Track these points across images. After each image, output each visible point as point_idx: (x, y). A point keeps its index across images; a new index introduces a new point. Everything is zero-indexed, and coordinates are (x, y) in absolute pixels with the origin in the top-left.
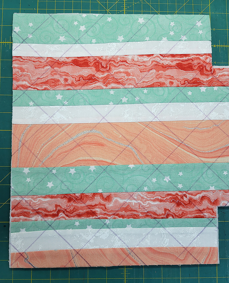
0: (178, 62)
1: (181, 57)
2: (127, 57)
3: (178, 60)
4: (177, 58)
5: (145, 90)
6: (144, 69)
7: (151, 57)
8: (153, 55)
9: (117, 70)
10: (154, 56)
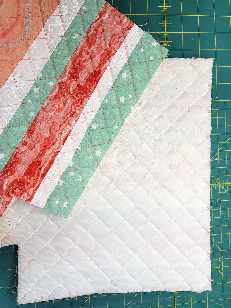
0: (41, 163)
1: (45, 169)
2: (75, 120)
3: (43, 165)
4: (46, 165)
5: (34, 115)
6: (55, 127)
7: (62, 141)
8: (63, 144)
9: (68, 103)
10: (61, 145)
